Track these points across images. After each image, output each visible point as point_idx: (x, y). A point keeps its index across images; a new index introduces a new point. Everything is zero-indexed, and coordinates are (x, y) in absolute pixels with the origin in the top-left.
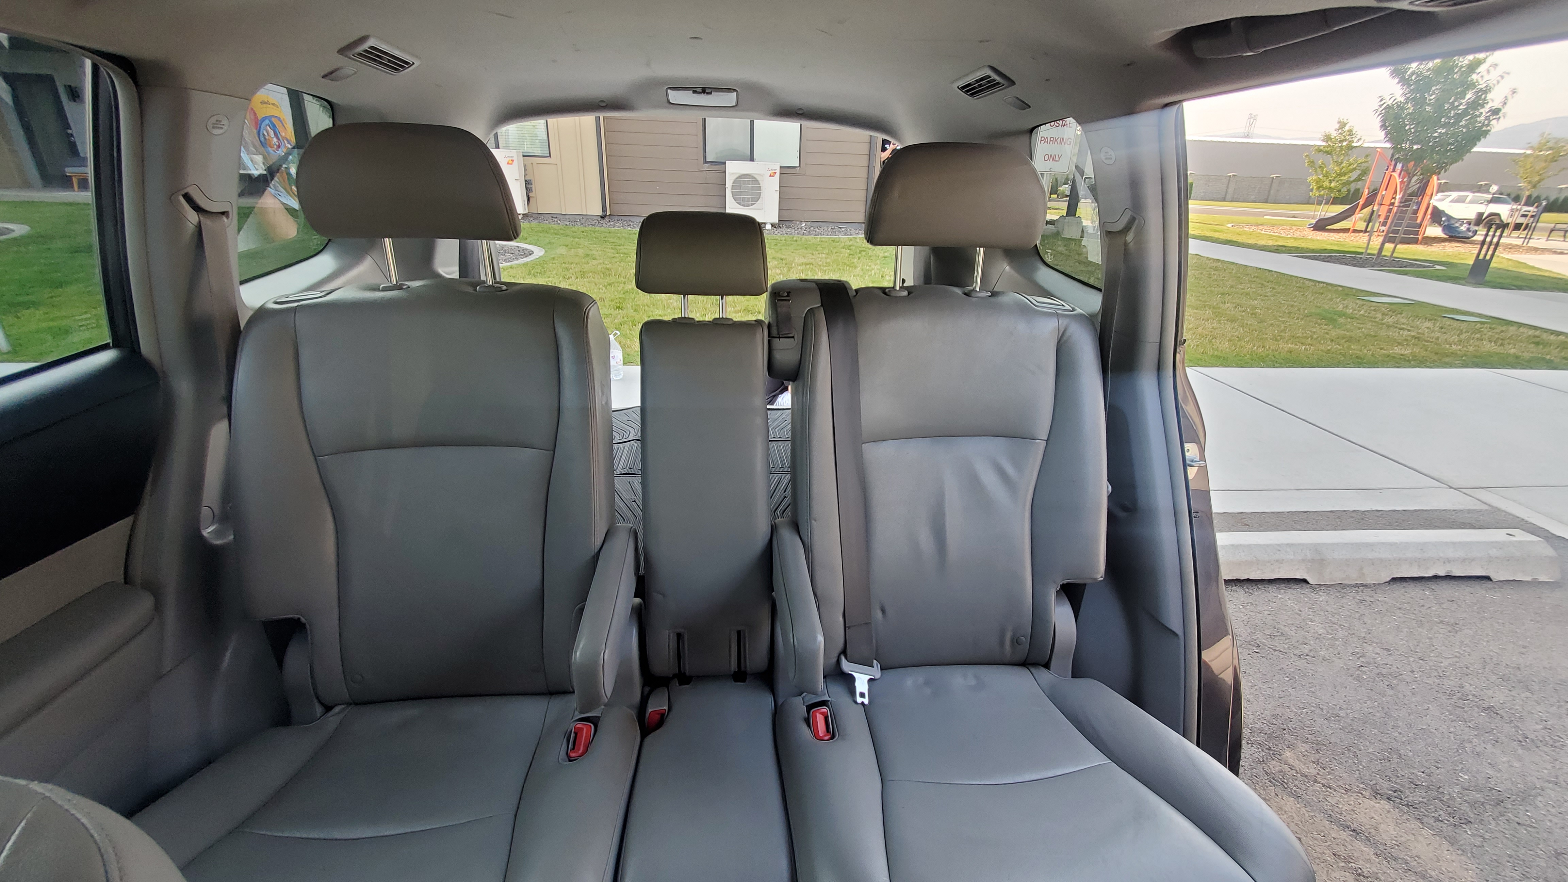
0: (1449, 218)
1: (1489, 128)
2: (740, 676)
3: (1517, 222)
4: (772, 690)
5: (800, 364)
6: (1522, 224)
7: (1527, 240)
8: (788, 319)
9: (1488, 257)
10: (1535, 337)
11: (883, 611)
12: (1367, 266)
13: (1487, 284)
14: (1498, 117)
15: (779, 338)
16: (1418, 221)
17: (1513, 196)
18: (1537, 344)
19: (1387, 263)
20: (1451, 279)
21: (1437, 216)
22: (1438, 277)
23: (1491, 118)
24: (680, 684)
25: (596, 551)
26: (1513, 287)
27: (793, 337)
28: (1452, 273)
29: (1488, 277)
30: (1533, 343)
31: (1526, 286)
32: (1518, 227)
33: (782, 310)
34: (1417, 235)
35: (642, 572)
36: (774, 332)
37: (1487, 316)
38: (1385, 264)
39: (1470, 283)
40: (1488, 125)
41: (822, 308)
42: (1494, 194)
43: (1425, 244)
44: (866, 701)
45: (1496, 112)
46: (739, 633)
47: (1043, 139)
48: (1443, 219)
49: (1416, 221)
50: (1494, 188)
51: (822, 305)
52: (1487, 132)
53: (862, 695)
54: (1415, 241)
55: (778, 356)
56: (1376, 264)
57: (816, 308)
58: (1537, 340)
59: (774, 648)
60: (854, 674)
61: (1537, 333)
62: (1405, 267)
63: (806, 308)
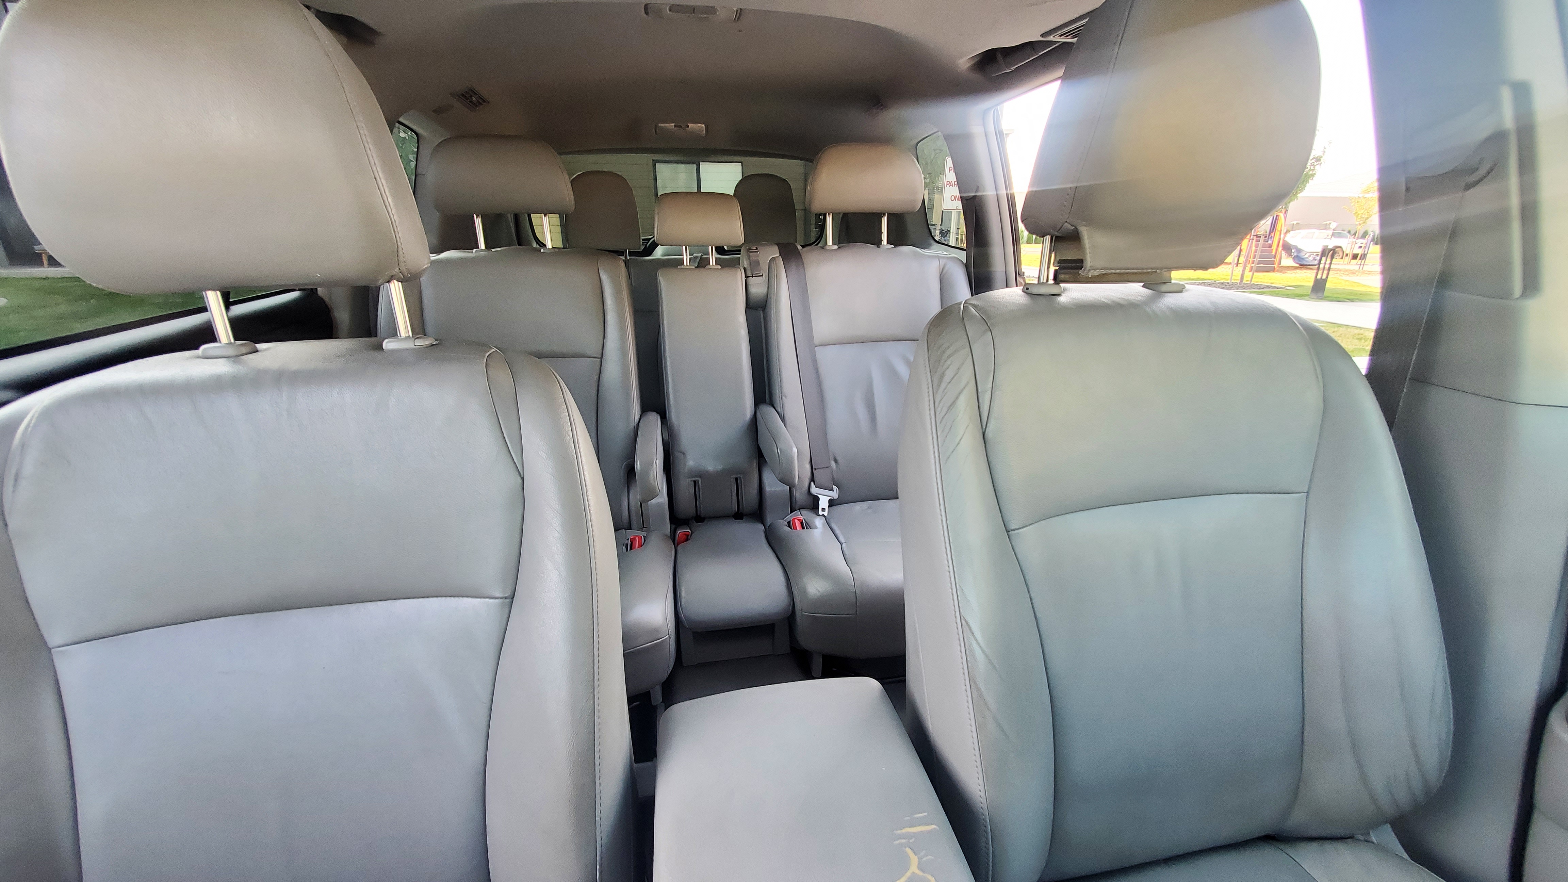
0: (1299, 251)
1: (1314, 172)
2: (738, 515)
3: (1354, 253)
4: (763, 523)
5: (768, 293)
6: (1358, 254)
7: (1362, 266)
8: (758, 263)
9: (1324, 277)
10: (1359, 334)
11: (836, 461)
12: (1232, 289)
13: (1327, 298)
14: (1320, 163)
15: (753, 276)
16: (1274, 253)
17: (1352, 232)
18: (1360, 339)
19: (1249, 286)
20: (1298, 296)
21: (1287, 248)
22: (1288, 295)
23: (1315, 164)
24: (697, 522)
25: (636, 424)
26: (1347, 300)
27: (762, 276)
28: (1298, 291)
29: (1326, 294)
30: (1357, 339)
31: (1357, 299)
32: (1355, 257)
33: (753, 258)
34: (1274, 264)
35: (666, 438)
36: (749, 274)
37: (1324, 322)
38: (1247, 287)
39: (1313, 298)
40: (1313, 170)
41: (780, 257)
42: (1334, 230)
43: (1281, 271)
44: (826, 514)
45: (1318, 159)
46: (737, 479)
47: (948, 183)
48: (1293, 251)
49: (1272, 253)
50: (1333, 225)
51: (780, 255)
52: (1313, 175)
53: (823, 510)
54: (1273, 270)
55: (753, 290)
56: (1240, 287)
57: (777, 257)
58: (1360, 336)
59: (761, 485)
60: (819, 495)
61: (1362, 331)
62: (1263, 288)
63: (769, 257)
